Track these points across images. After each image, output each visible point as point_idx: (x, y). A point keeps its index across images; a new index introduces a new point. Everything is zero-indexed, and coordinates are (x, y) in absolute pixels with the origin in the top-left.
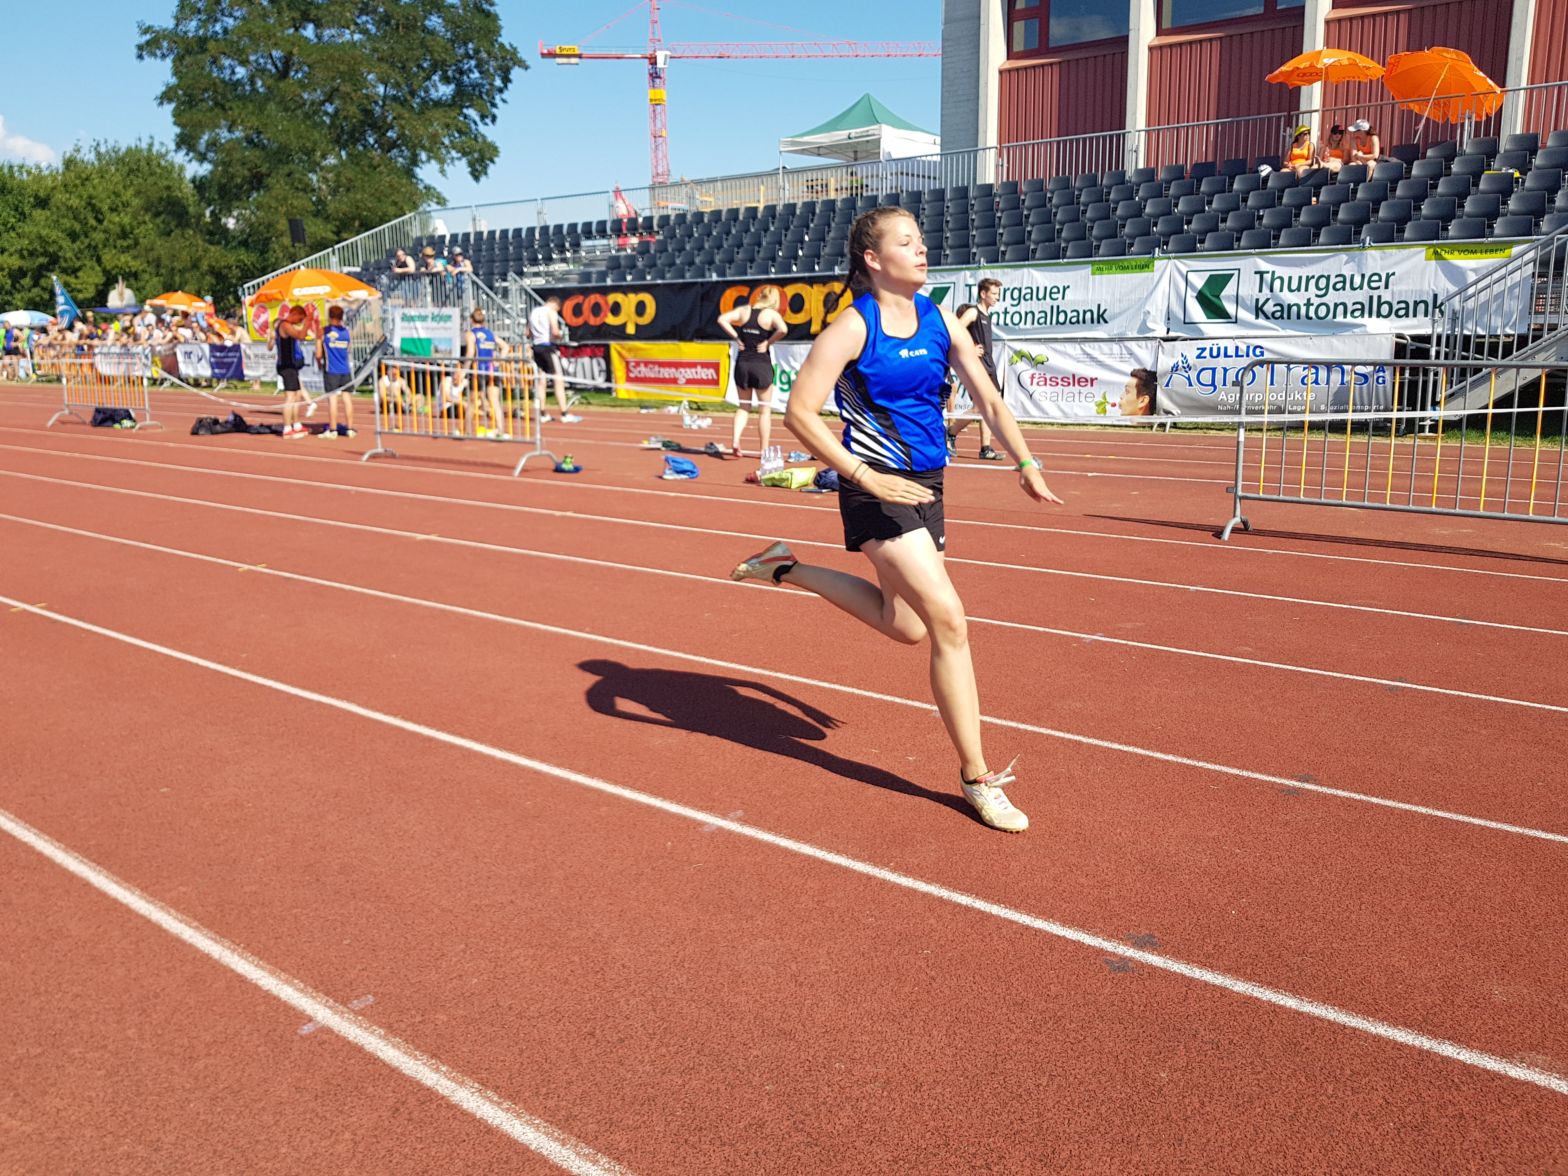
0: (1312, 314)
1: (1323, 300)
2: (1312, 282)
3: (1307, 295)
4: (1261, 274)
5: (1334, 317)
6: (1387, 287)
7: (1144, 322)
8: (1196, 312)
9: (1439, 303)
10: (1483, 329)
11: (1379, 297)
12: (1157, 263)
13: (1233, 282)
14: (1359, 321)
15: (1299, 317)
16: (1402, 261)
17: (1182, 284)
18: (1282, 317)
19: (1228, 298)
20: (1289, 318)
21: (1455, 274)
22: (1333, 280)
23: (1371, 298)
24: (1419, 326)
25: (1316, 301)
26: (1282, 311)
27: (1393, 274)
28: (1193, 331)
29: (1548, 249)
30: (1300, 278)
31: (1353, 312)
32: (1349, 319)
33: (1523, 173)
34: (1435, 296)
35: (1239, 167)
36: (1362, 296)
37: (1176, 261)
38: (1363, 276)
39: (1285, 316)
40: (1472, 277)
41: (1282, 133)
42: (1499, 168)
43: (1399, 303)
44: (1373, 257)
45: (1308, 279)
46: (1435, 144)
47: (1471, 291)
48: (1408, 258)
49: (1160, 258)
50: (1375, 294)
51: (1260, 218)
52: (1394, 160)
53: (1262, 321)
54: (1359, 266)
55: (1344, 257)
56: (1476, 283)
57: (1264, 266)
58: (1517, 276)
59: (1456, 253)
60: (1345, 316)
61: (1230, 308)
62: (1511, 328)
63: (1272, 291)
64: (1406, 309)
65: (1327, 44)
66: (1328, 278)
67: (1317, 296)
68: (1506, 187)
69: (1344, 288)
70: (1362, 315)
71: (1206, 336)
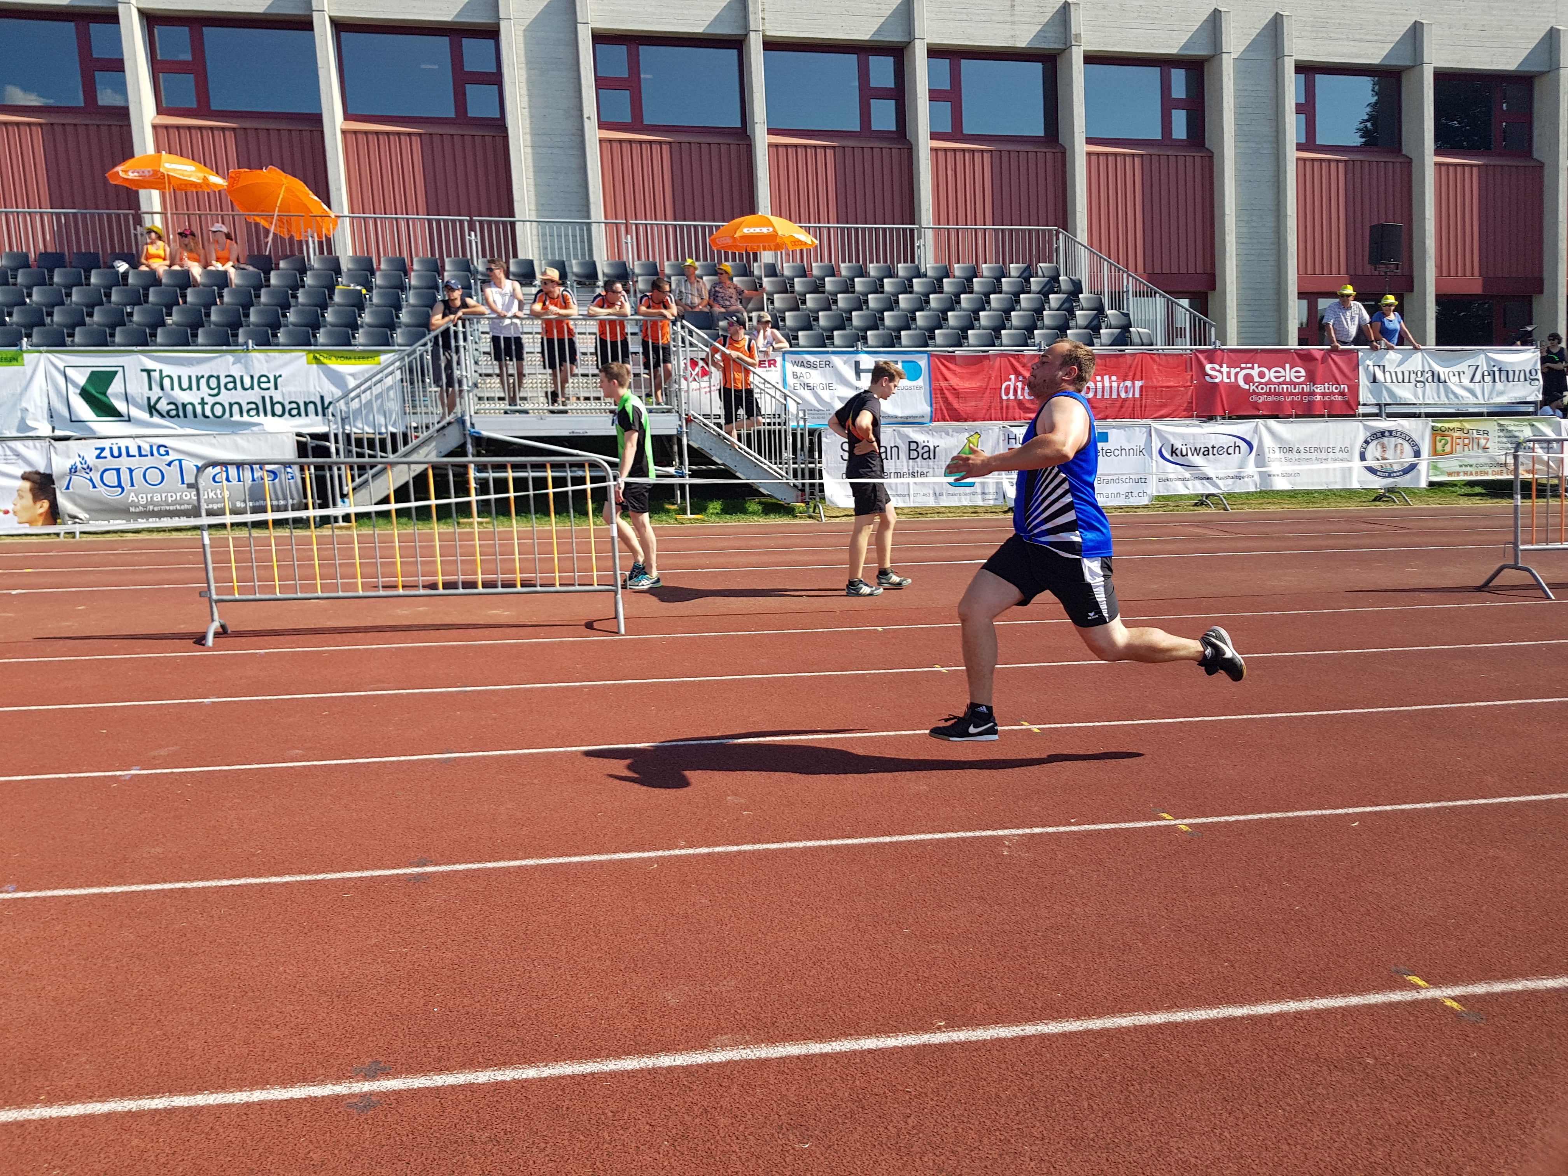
0: (208, 412)
1: (217, 399)
2: (203, 382)
3: (200, 394)
4: (149, 372)
5: (231, 416)
6: (276, 388)
7: (23, 420)
8: (83, 410)
9: (326, 404)
10: (369, 426)
11: (271, 398)
12: (26, 356)
13: (119, 378)
14: (256, 419)
15: (195, 416)
16: (286, 364)
17: (61, 381)
18: (178, 415)
19: (116, 396)
20: (185, 416)
21: (337, 379)
22: (223, 381)
23: (263, 398)
24: (314, 425)
25: (210, 401)
26: (177, 409)
27: (280, 376)
28: (81, 429)
29: (411, 358)
30: (190, 377)
31: (248, 411)
32: (246, 418)
33: (370, 289)
34: (322, 398)
35: (91, 262)
36: (255, 395)
37: (49, 355)
38: (252, 377)
39: (181, 414)
40: (352, 383)
41: (132, 231)
42: (344, 285)
43: (290, 403)
44: (256, 357)
45: (198, 379)
46: (285, 257)
47: (353, 394)
48: (291, 361)
49: (28, 351)
50: (267, 394)
51: (130, 315)
52: (250, 268)
53: (156, 419)
54: (246, 367)
55: (230, 358)
56: (358, 386)
57: (150, 364)
58: (389, 381)
59: (333, 358)
60: (242, 415)
61: (121, 406)
62: (393, 426)
63: (162, 389)
64: (297, 410)
65: (158, 150)
66: (218, 378)
67: (210, 395)
68: (359, 304)
69: (235, 388)
70: (258, 414)
71: (98, 435)
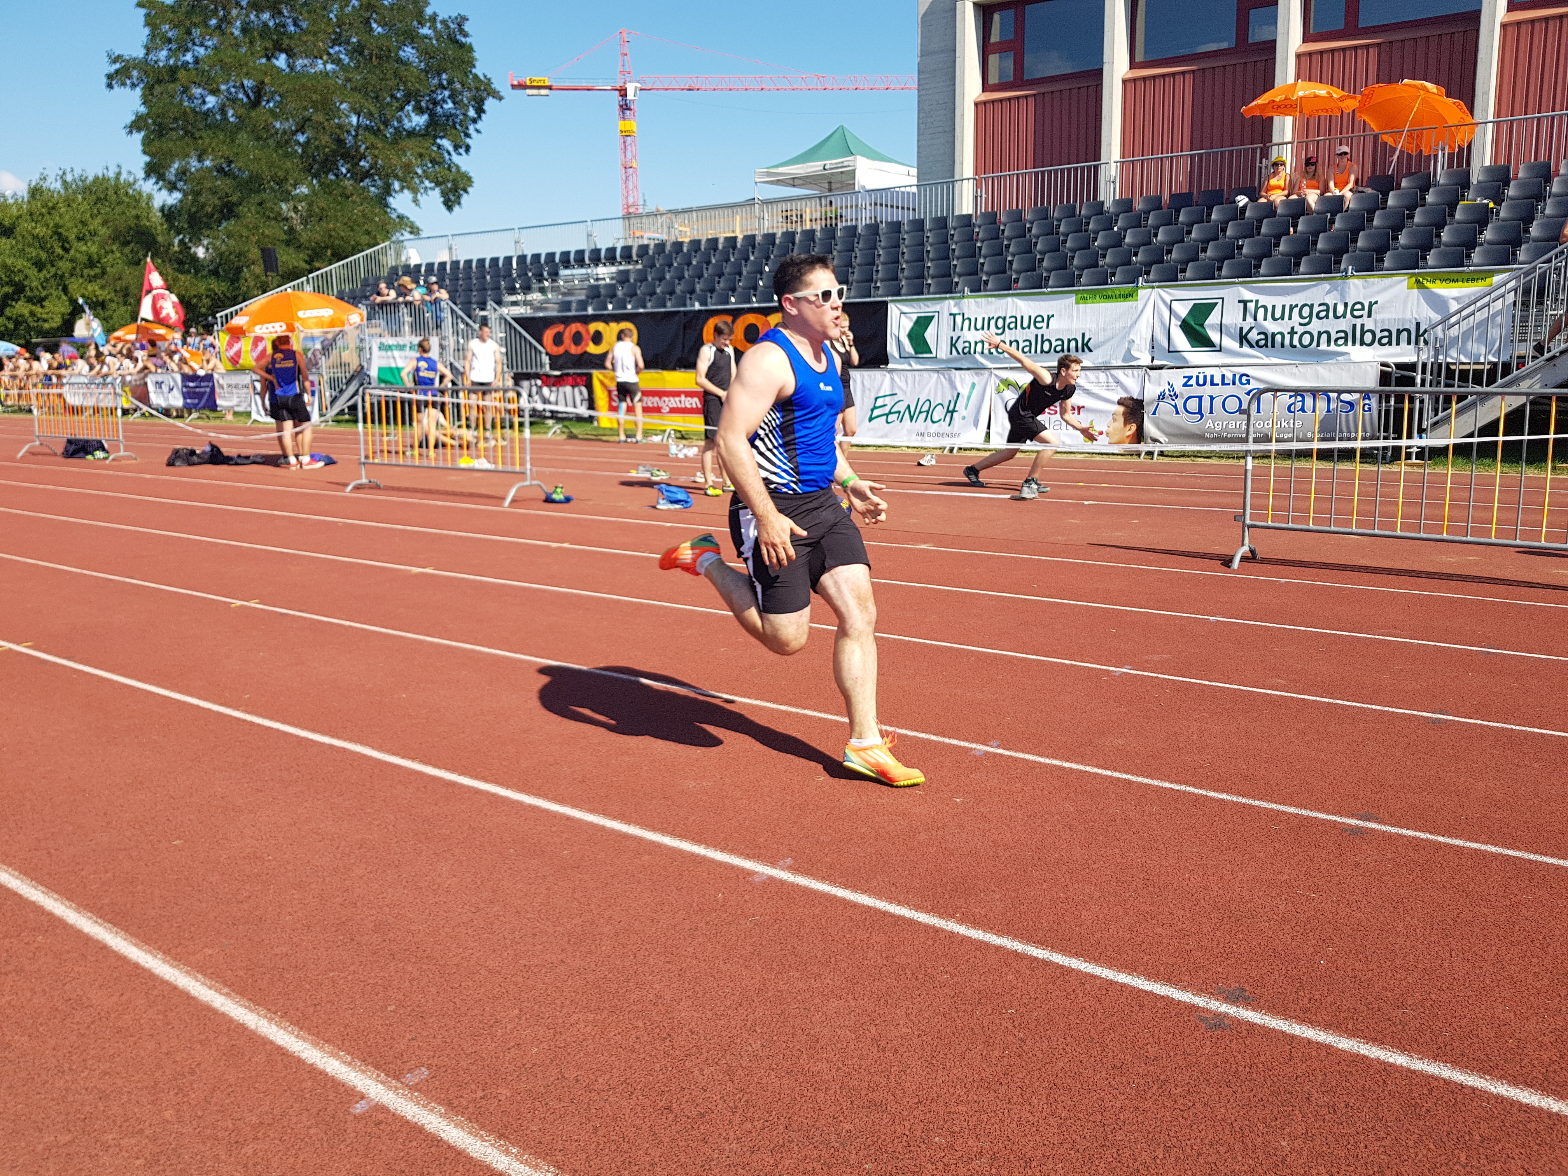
0: (1296, 342)
1: (1308, 328)
2: (1296, 311)
3: (1291, 324)
4: (1245, 303)
5: (1318, 345)
6: (1369, 316)
7: (1129, 350)
8: (1181, 340)
9: (1421, 332)
10: (1466, 356)
11: (1363, 326)
12: (1140, 292)
13: (1217, 311)
14: (1343, 349)
15: (1283, 345)
16: (1385, 289)
17: (1166, 313)
18: (1266, 345)
19: (1212, 326)
20: (1273, 346)
21: (1438, 304)
22: (1316, 309)
23: (1354, 326)
24: (1404, 354)
25: (1300, 330)
26: (1266, 339)
27: (1376, 303)
28: (1177, 359)
29: (1528, 278)
30: (1284, 307)
31: (1336, 340)
32: (1333, 347)
33: (1498, 203)
34: (1418, 325)
35: (1216, 198)
36: (1344, 324)
37: (1160, 290)
38: (1346, 305)
39: (1270, 344)
40: (1454, 307)
41: (1258, 164)
42: (1473, 198)
43: (1382, 331)
44: (1354, 285)
45: (1292, 308)
46: (1409, 174)
47: (1453, 320)
48: (1391, 286)
49: (1143, 287)
50: (1358, 322)
51: (1240, 248)
52: (1369, 191)
53: (1246, 349)
54: (1342, 295)
55: (1327, 286)
56: (1459, 311)
57: (1247, 295)
58: (1499, 305)
59: (1438, 282)
60: (1329, 344)
61: (1214, 336)
62: (1494, 356)
63: (1255, 319)
64: (1389, 337)
65: (1298, 76)
66: (1311, 307)
67: (1300, 324)
68: (1482, 218)
69: (1327, 317)
70: (1346, 343)
71: (1190, 364)
